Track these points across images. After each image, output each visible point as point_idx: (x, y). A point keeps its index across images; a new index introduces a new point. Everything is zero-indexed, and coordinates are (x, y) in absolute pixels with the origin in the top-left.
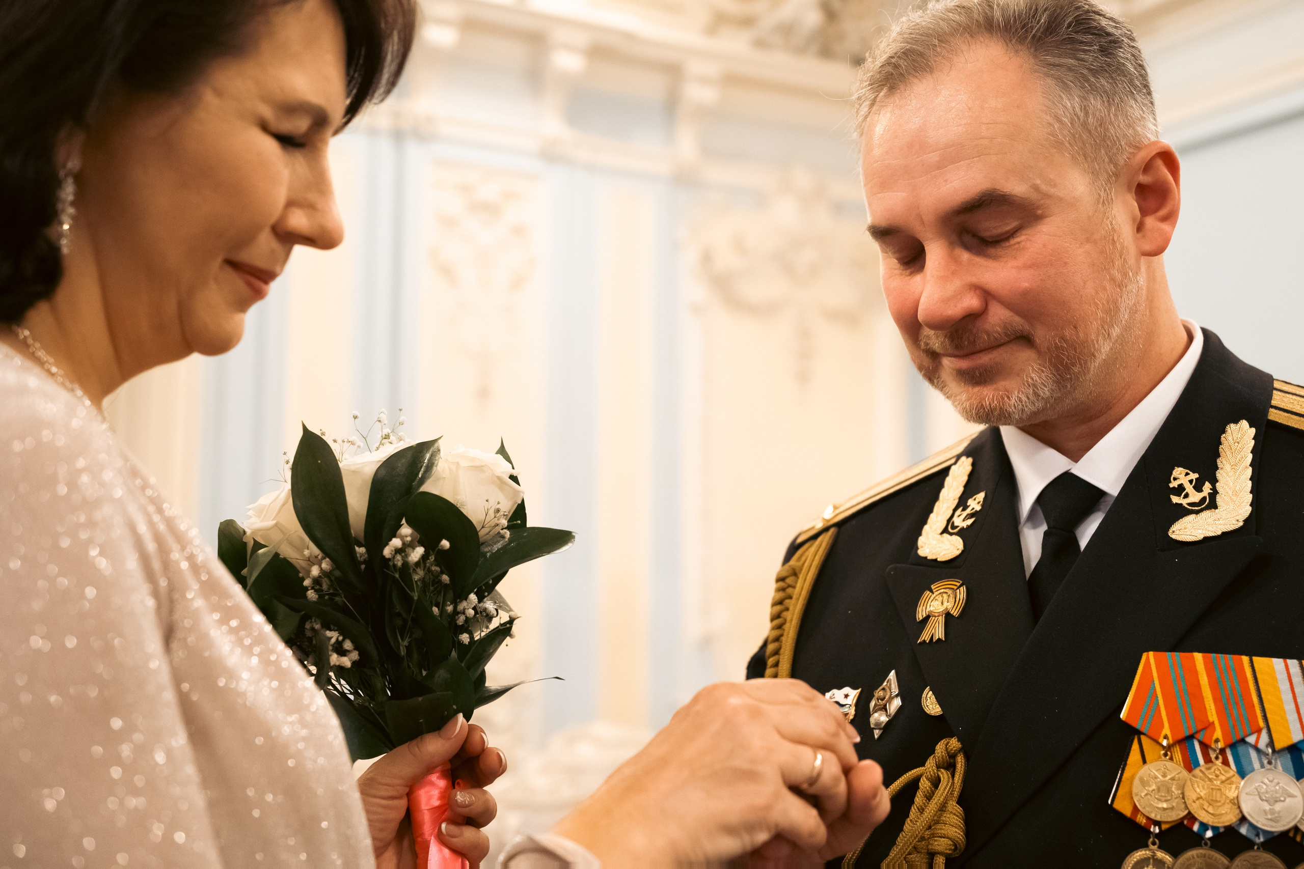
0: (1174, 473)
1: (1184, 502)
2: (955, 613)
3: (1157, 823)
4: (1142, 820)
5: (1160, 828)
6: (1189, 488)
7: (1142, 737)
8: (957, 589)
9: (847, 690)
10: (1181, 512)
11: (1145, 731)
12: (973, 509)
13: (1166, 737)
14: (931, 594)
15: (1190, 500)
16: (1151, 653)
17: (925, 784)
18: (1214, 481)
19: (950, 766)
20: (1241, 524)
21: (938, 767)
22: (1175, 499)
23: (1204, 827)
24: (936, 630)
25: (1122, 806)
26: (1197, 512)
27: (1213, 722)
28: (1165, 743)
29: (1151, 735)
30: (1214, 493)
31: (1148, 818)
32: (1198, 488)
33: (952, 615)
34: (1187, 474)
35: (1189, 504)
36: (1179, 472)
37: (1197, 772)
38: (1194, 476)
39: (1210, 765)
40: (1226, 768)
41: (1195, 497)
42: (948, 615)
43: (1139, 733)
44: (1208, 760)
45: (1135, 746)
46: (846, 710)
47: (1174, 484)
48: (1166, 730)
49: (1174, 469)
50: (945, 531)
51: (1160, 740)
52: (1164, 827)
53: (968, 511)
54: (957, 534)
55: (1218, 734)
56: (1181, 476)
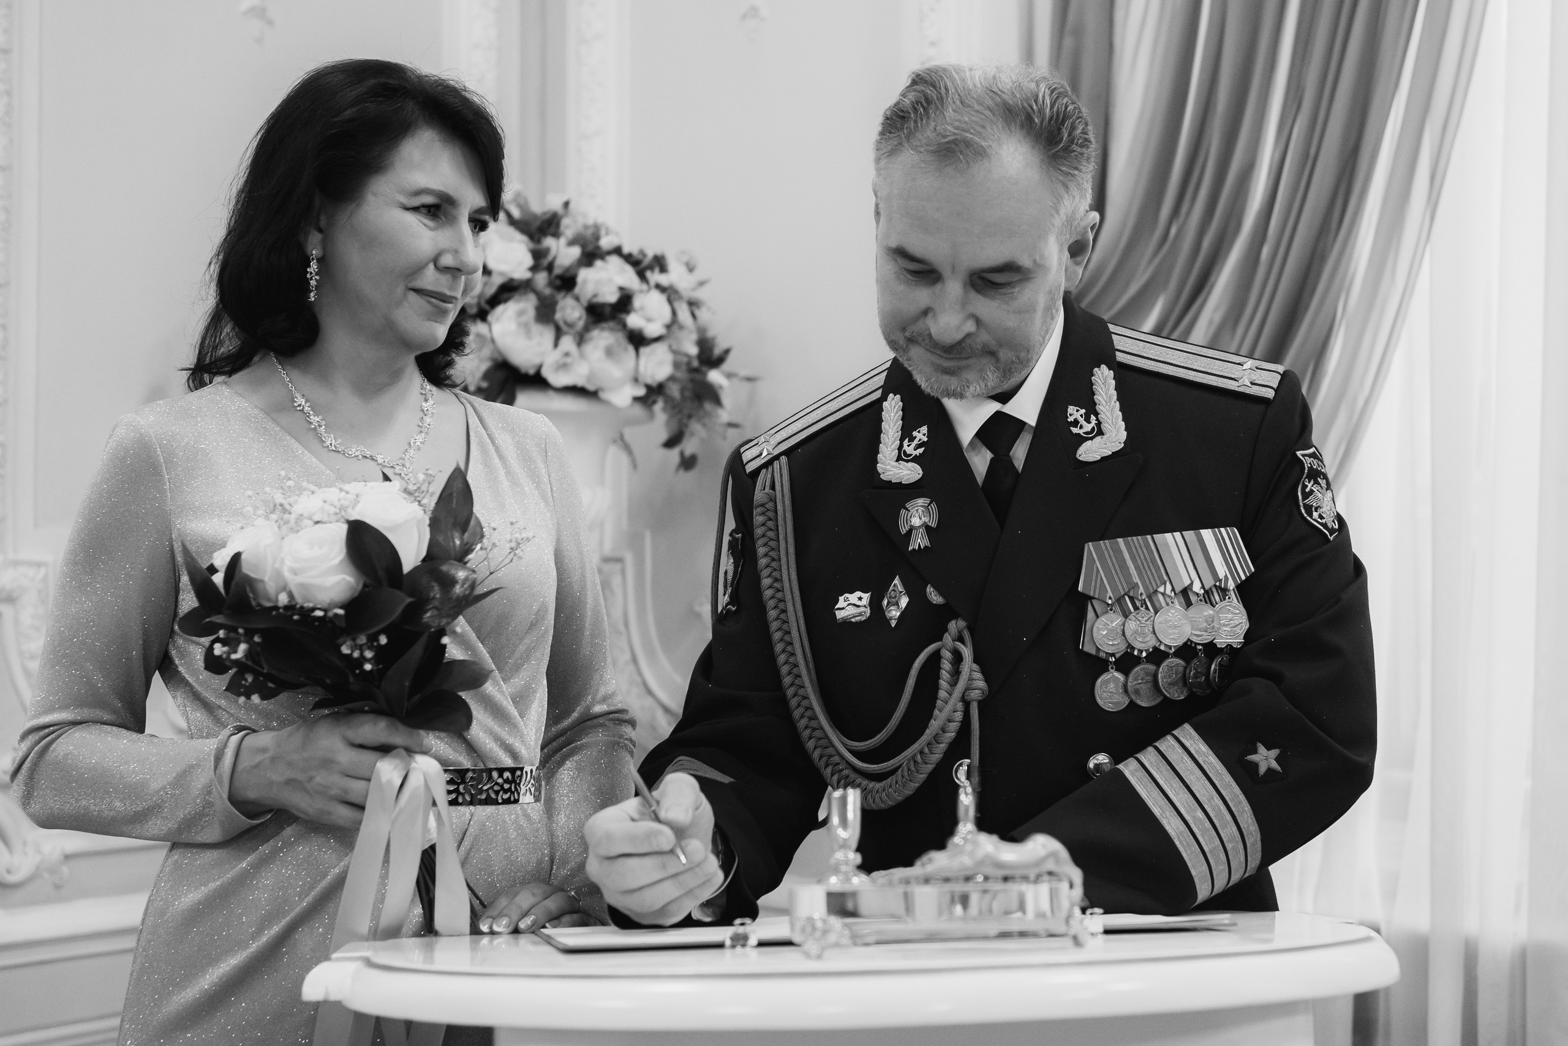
0: (1069, 410)
1: (1081, 432)
2: (934, 525)
3: (1113, 655)
4: (1102, 655)
5: (1115, 658)
6: (1082, 421)
7: (1093, 601)
8: (928, 506)
9: (858, 594)
10: (1081, 440)
11: (1097, 596)
12: (920, 440)
13: (1110, 598)
14: (907, 512)
15: (1085, 430)
16: (1090, 543)
17: (947, 654)
18: (1096, 414)
19: (961, 639)
20: (1123, 445)
21: (953, 641)
22: (1075, 430)
23: (1141, 651)
24: (919, 541)
25: (1089, 648)
26: (1092, 439)
27: (1137, 583)
28: (1110, 602)
29: (1101, 598)
30: (1099, 424)
31: (1107, 653)
32: (1088, 421)
33: (930, 527)
34: (1078, 411)
35: (1084, 433)
36: (1071, 409)
37: (1131, 617)
38: (1083, 411)
39: (1137, 611)
40: (1148, 612)
41: (1088, 427)
42: (927, 528)
43: (1091, 598)
44: (1136, 608)
45: (1090, 607)
46: (862, 609)
47: (1071, 419)
48: (1110, 593)
49: (1068, 408)
50: (899, 459)
51: (1107, 601)
52: (1118, 656)
53: (916, 442)
54: (912, 460)
55: (1141, 590)
56: (1074, 413)
